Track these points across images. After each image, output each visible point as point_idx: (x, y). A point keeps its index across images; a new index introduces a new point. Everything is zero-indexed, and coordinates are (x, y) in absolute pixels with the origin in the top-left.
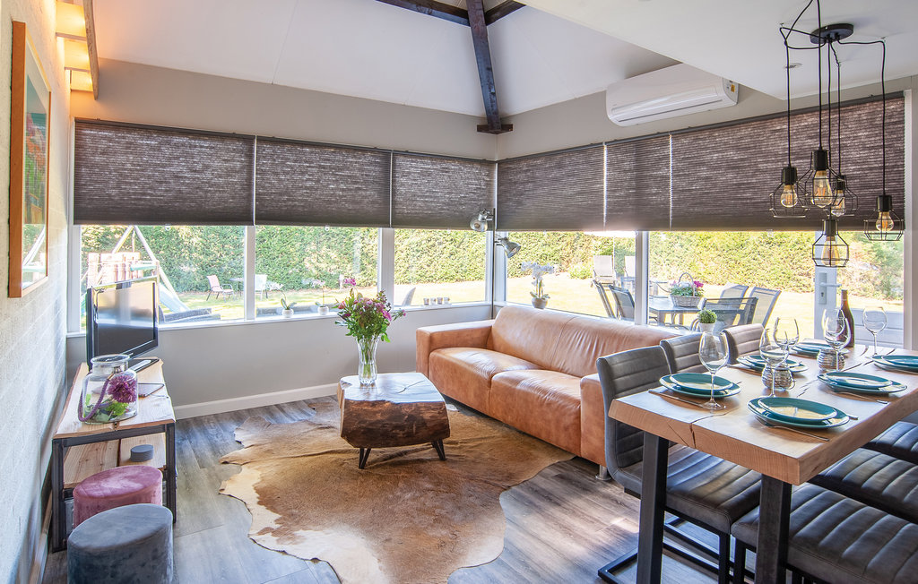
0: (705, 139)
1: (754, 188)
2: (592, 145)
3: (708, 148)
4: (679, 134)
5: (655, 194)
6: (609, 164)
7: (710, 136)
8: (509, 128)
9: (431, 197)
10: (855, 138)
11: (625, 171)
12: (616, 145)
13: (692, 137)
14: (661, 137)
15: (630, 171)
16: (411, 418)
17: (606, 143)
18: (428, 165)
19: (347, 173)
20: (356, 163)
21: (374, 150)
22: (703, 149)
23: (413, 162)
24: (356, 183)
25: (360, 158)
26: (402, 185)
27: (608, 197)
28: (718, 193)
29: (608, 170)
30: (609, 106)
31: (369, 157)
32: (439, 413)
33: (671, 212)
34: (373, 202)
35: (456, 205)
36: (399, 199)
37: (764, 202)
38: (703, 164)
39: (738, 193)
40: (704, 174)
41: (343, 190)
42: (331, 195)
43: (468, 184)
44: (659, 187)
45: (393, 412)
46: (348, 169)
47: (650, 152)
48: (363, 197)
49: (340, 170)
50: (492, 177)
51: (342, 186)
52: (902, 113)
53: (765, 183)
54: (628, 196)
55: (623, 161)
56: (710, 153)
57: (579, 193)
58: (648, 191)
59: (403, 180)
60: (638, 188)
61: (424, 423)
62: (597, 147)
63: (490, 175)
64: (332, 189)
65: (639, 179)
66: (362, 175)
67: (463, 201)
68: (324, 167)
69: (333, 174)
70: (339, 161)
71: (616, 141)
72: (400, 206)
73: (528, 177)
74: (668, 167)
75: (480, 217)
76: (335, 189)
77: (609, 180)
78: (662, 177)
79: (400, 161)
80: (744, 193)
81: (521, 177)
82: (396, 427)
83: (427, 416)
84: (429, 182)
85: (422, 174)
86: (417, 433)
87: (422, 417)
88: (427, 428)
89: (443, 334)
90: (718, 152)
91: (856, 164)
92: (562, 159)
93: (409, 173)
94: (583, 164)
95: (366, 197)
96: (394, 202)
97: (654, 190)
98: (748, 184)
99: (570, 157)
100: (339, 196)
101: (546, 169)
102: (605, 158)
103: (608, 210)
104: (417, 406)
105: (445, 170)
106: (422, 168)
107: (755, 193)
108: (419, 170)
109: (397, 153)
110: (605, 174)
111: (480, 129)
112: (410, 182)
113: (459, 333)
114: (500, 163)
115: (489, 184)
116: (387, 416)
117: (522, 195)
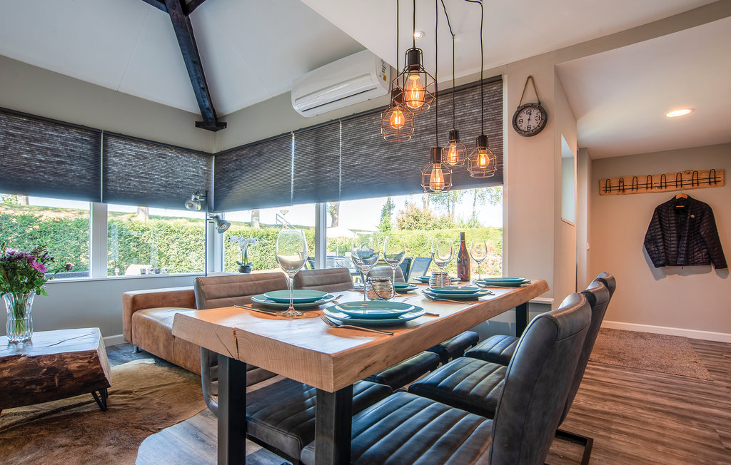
0: (365, 123)
1: (399, 160)
2: (283, 134)
3: (367, 130)
4: (347, 120)
5: (329, 171)
6: (296, 149)
7: (369, 120)
8: (223, 125)
9: (147, 178)
10: (471, 114)
11: (308, 154)
12: (301, 133)
13: (356, 121)
14: (333, 124)
15: (310, 154)
16: (51, 370)
17: (294, 132)
18: (144, 150)
19: (46, 145)
20: (58, 136)
21: (81, 128)
22: (363, 131)
23: (126, 144)
24: (58, 156)
25: (62, 133)
26: (115, 164)
27: (295, 177)
28: (375, 166)
29: (295, 154)
30: (293, 98)
31: (74, 134)
32: (89, 362)
33: (340, 185)
34: (80, 177)
35: (173, 188)
36: (111, 177)
37: (407, 171)
38: (364, 143)
39: (388, 165)
40: (364, 152)
41: (41, 161)
42: (25, 164)
43: (185, 171)
44: (332, 166)
45: (27, 366)
46: (47, 141)
47: (326, 137)
48: (67, 170)
49: (36, 140)
50: (210, 168)
51: (40, 157)
52: (501, 93)
53: (407, 155)
54: (309, 175)
55: (306, 146)
56: (369, 134)
57: (274, 176)
58: (323, 169)
59: (116, 160)
60: (317, 167)
61: (69, 374)
62: (287, 136)
63: (208, 165)
64: (26, 159)
65: (317, 159)
66: (66, 149)
67: (180, 185)
68: (13, 135)
69: (26, 143)
70: (34, 132)
71: (301, 129)
72: (113, 184)
73: (237, 165)
74: (338, 148)
75: (193, 197)
76: (30, 159)
77: (295, 163)
78: (334, 157)
79: (112, 141)
80: (393, 164)
81: (232, 166)
82: (31, 382)
83: (73, 366)
84: (144, 164)
85: (136, 156)
86: (59, 386)
87: (67, 368)
88: (73, 379)
89: (147, 296)
90: (375, 133)
91: (471, 135)
92: (261, 148)
93: (123, 154)
94: (277, 151)
95: (71, 171)
96: (106, 180)
97: (328, 169)
98: (396, 157)
99: (267, 146)
100: (36, 166)
101: (250, 157)
102: (293, 144)
103: (295, 188)
104: (61, 357)
105: (160, 156)
106: (137, 151)
107: (401, 164)
108: (134, 153)
109: (108, 134)
110: (293, 157)
111: (198, 125)
112: (123, 163)
113: (164, 295)
114: (216, 155)
115: (207, 173)
116: (17, 372)
117: (232, 181)
